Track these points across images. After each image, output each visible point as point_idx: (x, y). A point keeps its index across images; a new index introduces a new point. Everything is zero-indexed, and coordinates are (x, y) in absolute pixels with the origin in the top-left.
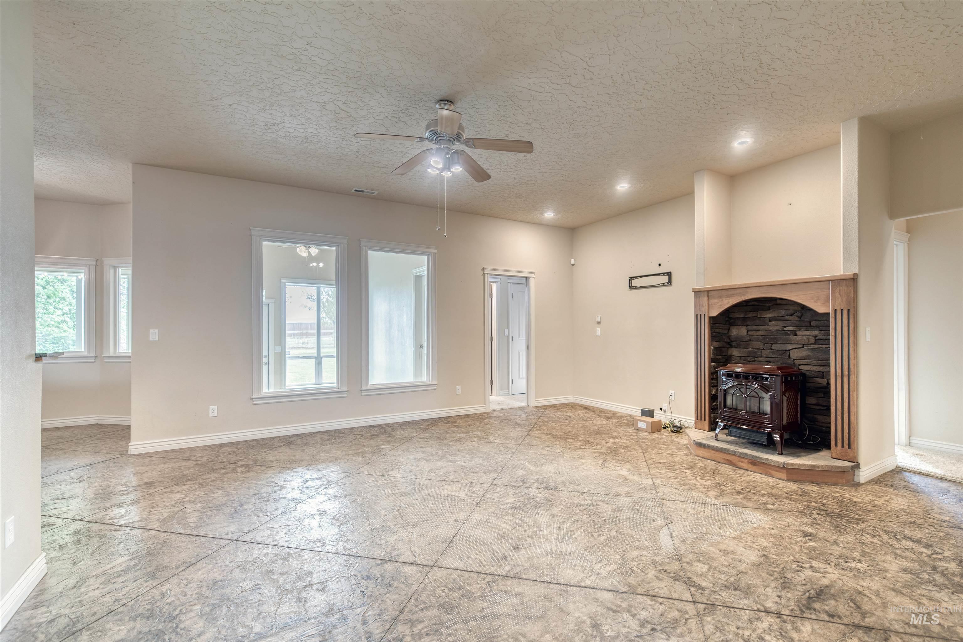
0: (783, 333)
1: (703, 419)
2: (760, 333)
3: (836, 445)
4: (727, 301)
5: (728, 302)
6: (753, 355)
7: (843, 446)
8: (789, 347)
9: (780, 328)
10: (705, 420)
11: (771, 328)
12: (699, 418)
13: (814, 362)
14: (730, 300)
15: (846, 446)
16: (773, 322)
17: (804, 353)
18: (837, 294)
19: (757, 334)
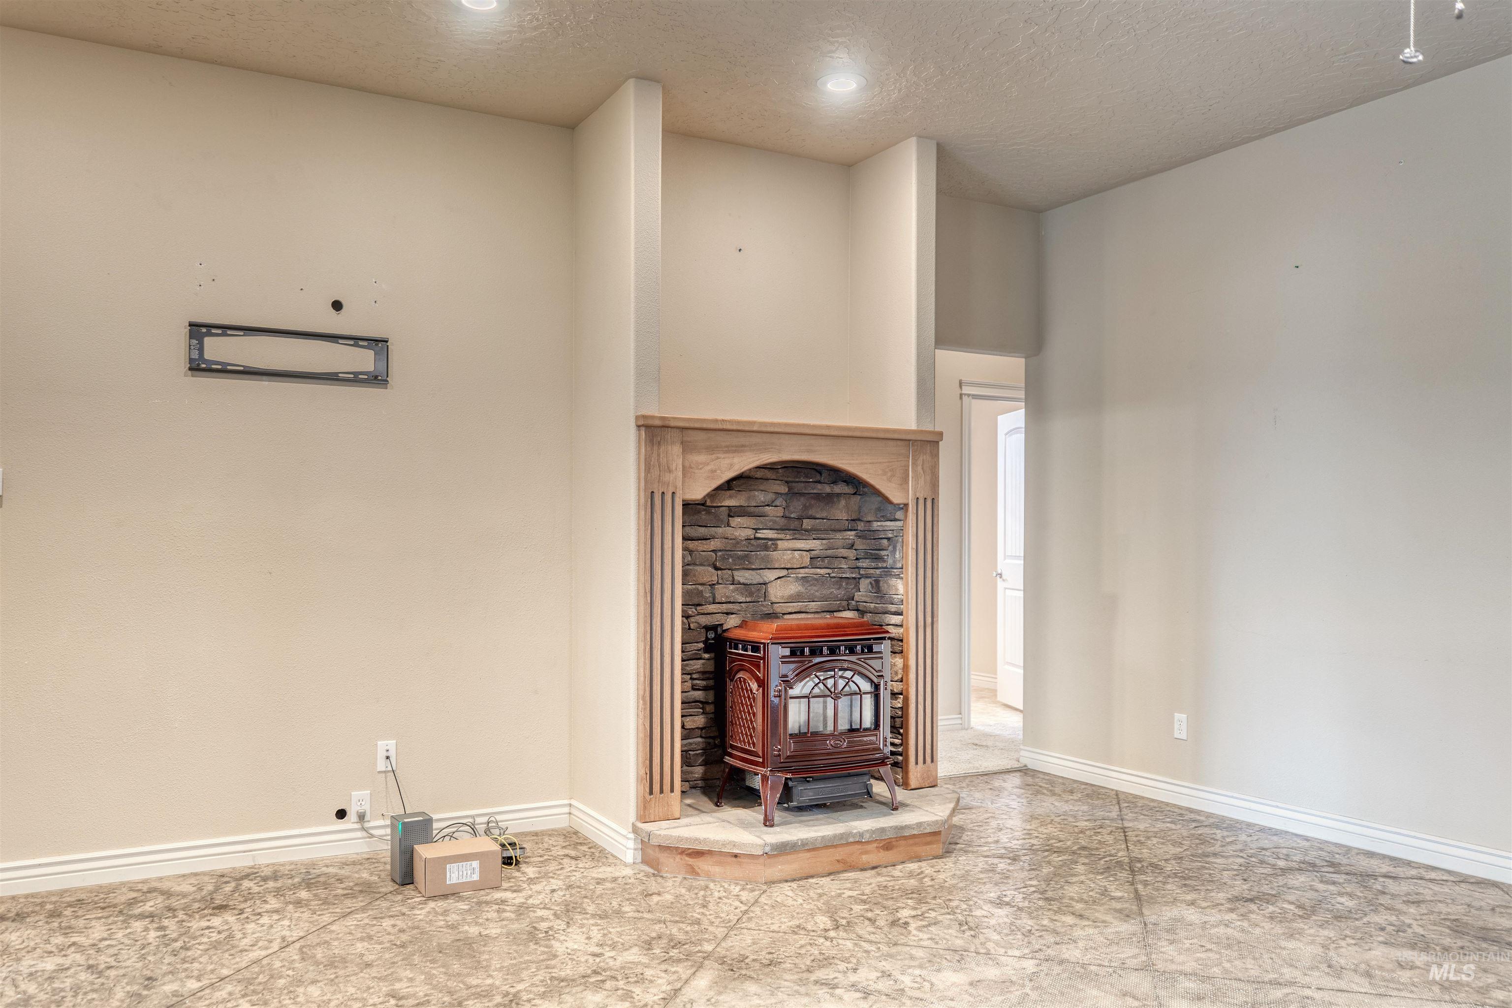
0: (758, 546)
1: (667, 787)
2: (714, 544)
3: (917, 763)
4: (727, 461)
5: (732, 465)
6: (696, 601)
7: (924, 762)
8: (770, 575)
9: (750, 533)
10: (672, 791)
11: (737, 534)
12: (656, 787)
13: (813, 606)
14: (736, 460)
15: (928, 759)
16: (739, 519)
17: (792, 588)
18: (920, 468)
19: (706, 547)
